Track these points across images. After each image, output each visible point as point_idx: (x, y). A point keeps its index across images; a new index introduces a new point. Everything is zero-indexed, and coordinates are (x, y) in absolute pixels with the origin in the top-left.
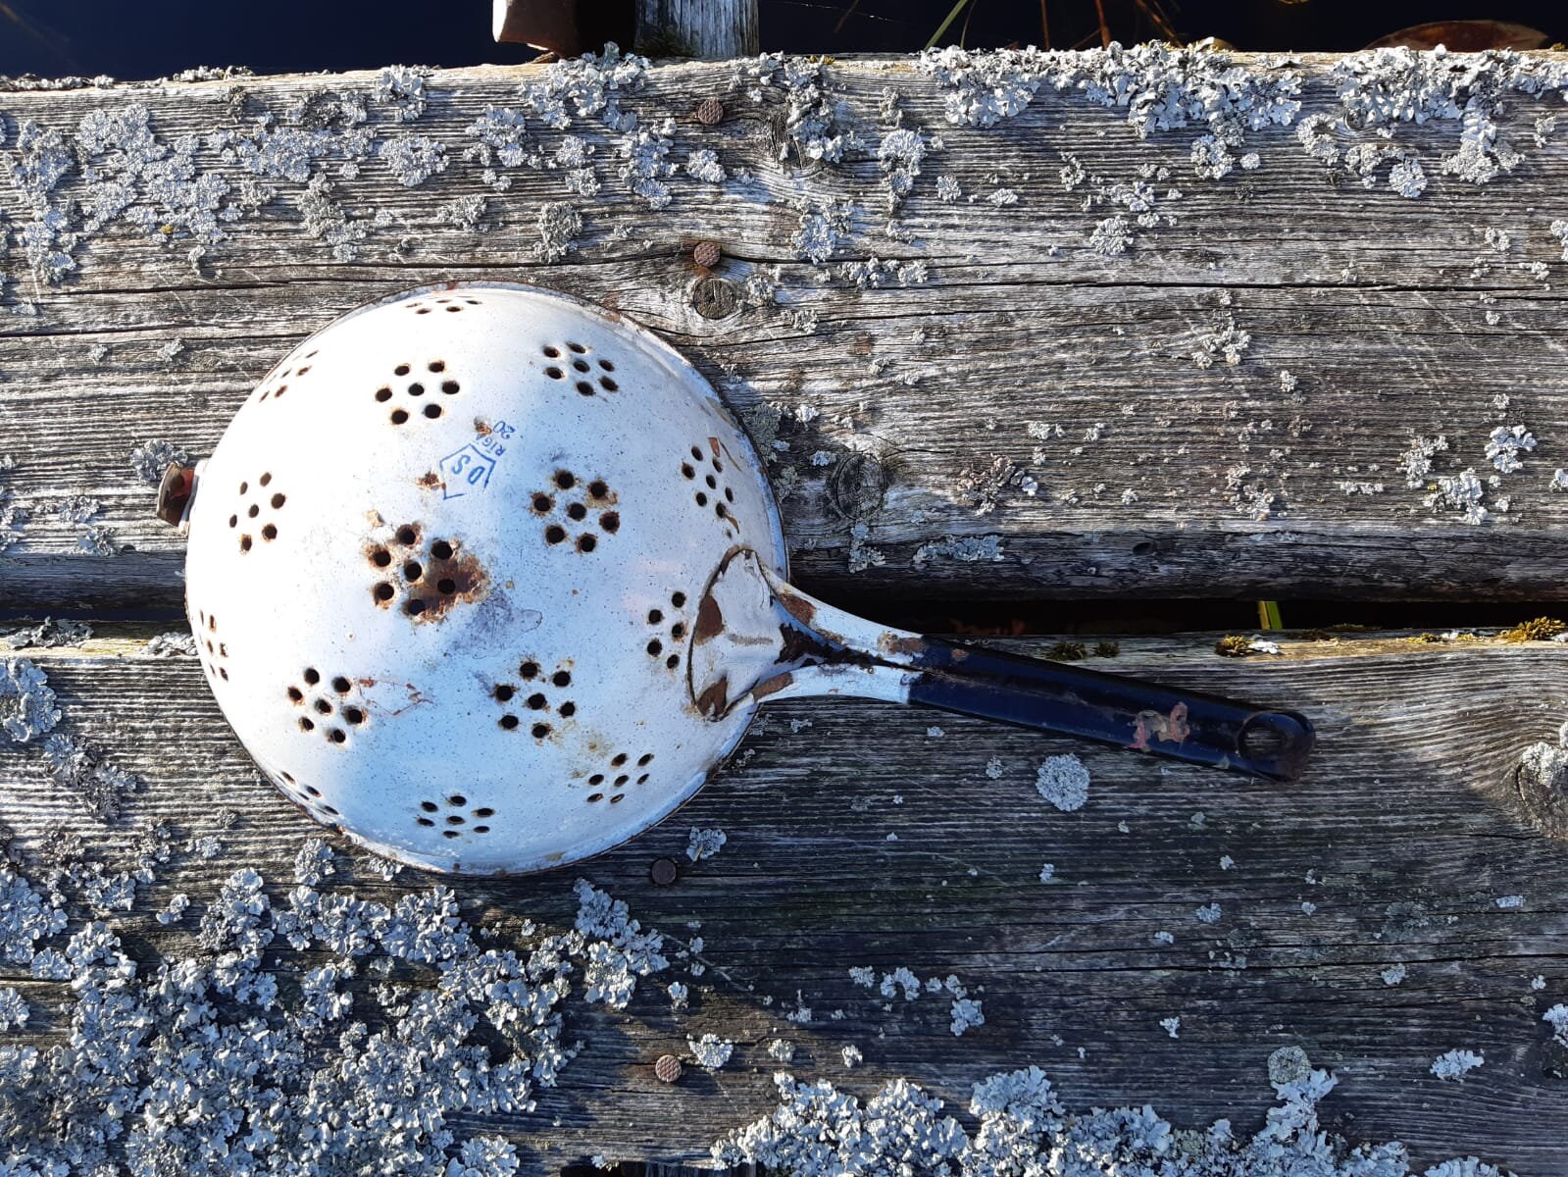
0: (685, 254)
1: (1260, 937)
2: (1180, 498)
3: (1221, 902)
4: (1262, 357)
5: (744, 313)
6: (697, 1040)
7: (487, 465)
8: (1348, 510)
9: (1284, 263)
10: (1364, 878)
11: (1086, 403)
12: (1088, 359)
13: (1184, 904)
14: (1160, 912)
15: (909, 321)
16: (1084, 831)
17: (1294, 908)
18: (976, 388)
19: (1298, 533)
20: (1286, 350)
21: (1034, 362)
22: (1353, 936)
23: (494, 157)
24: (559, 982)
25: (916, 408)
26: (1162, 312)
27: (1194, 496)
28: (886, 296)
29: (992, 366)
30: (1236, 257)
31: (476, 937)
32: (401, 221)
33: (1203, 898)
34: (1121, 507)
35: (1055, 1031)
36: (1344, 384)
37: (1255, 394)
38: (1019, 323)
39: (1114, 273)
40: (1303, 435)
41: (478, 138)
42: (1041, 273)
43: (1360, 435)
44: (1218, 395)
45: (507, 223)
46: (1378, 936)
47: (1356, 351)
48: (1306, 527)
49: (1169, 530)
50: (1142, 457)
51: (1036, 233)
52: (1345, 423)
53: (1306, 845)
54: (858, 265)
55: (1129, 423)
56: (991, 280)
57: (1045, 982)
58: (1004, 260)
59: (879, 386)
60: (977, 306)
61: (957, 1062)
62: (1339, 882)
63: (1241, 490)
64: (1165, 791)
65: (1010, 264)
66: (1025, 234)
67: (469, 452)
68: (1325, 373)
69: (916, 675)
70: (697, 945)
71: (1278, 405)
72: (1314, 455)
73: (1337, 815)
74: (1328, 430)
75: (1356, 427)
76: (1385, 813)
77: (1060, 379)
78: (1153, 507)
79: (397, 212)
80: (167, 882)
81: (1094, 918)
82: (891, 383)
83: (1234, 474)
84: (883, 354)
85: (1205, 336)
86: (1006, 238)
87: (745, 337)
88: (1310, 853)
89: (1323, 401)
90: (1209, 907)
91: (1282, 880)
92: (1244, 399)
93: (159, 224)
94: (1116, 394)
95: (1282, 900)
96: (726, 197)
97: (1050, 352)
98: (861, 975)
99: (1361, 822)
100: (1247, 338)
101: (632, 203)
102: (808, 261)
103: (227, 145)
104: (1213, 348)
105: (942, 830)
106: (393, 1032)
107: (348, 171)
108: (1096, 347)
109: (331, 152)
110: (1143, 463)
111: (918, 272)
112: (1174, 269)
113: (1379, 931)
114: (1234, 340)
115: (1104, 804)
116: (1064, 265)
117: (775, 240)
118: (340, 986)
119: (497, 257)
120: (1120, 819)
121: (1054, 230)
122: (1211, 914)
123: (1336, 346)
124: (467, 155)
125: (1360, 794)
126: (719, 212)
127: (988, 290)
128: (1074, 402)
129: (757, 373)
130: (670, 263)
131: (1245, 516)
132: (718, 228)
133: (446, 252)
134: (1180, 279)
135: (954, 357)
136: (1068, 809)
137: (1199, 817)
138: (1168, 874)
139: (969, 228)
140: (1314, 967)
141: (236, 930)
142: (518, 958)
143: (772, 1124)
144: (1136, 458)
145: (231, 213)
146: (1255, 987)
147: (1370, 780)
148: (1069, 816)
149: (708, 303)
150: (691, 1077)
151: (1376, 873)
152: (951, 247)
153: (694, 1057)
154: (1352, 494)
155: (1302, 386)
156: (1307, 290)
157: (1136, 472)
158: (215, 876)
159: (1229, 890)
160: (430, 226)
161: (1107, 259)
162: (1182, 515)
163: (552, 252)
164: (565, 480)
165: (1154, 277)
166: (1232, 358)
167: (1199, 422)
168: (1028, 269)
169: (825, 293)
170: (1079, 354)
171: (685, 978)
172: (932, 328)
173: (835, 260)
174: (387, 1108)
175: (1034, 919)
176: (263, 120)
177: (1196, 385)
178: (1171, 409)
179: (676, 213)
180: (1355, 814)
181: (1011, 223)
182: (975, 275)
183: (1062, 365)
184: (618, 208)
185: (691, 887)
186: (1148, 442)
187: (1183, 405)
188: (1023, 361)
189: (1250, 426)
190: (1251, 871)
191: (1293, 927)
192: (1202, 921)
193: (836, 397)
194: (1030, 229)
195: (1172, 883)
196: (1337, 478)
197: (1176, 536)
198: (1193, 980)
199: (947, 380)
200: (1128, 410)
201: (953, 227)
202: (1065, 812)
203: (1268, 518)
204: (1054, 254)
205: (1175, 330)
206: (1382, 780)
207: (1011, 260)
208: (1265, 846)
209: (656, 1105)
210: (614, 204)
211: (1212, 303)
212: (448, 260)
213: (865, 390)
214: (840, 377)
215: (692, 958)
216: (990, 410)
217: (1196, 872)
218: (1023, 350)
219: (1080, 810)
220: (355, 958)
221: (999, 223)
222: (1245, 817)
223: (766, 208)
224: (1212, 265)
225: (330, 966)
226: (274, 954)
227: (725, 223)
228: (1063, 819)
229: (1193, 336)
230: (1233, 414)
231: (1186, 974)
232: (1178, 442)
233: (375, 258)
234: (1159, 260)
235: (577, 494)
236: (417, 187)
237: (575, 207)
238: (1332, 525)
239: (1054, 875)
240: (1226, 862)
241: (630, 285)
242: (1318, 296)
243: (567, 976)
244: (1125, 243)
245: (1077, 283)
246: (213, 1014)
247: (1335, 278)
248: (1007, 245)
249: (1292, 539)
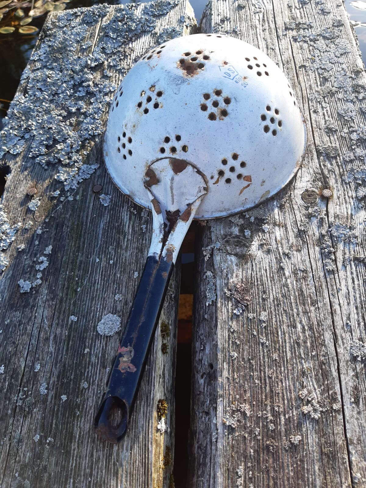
0: (326, 186)
1: (28, 413)
2: (234, 379)
3: (47, 395)
4: (308, 426)
5: (305, 207)
6: (40, 200)
7: (232, 77)
8: (228, 469)
9: (359, 440)
10: (45, 468)
11: (278, 337)
12: (299, 338)
13: (50, 378)
14: (48, 367)
15: (309, 265)
16: (88, 334)
17: (38, 431)
18: (281, 291)
19: (216, 441)
20: (312, 440)
21: (295, 315)
22: (19, 461)
23: (353, 131)
24: (68, 161)
25: (271, 267)
26: (326, 375)
27: (235, 387)
28: (318, 256)
29: (292, 297)
30: (359, 413)
31: (86, 139)
32: (325, 110)
33: (51, 387)
34: (229, 351)
35: (11, 321)
36: (296, 473)
37: (288, 421)
38: (312, 308)
39: (342, 351)
40: (268, 447)
41: (359, 127)
42: (337, 318)
43: (269, 479)
44: (286, 402)
45: (329, 136)
46: (17, 475)
47: (315, 479)
48: (220, 446)
49: (219, 374)
50: (253, 362)
51: (356, 317)
52: (275, 471)
53: (65, 439)
54: (330, 244)
55: (269, 357)
56: (331, 297)
57: (31, 317)
58: (341, 302)
59: (279, 253)
60: (318, 290)
61: (9, 284)
62: (46, 455)
63: (238, 410)
64: (100, 370)
65: (340, 304)
66: (355, 311)
67: (236, 73)
68: (302, 461)
69: (157, 258)
70: (71, 199)
71: (283, 434)
72: (257, 452)
73: (77, 457)
74: (271, 461)
75: (273, 478)
76: (74, 483)
77: (288, 326)
78: (229, 366)
79: (328, 108)
80: (116, 72)
81: (52, 338)
82: (281, 258)
83: (246, 407)
84: (293, 254)
85: (316, 395)
86: (352, 303)
87: (296, 207)
88: (61, 441)
89: (287, 459)
90: (46, 389)
91: (51, 426)
92: (285, 416)
93: (315, 57)
94: (283, 351)
95: (43, 426)
96: (351, 200)
97: (301, 322)
98: (49, 250)
99: (72, 469)
100: (316, 417)
101: (343, 171)
102: (330, 227)
103: (343, 69)
104: (310, 399)
105: (97, 278)
106: (62, 122)
107: (340, 96)
108: (305, 342)
109: (346, 92)
110: (250, 363)
111: (331, 267)
112: (348, 380)
113: (19, 475)
114: (315, 410)
115: (98, 343)
116: (343, 328)
117: (336, 216)
118: (78, 109)
119: (316, 134)
120: (91, 350)
121: (359, 324)
122: (43, 390)
123: (317, 468)
124: (352, 125)
125: (85, 469)
126: (345, 198)
127: (326, 295)
128: (278, 332)
129: (281, 212)
130: (322, 183)
131: (225, 412)
132: (339, 198)
133: (316, 121)
134: (343, 383)
135: (295, 282)
136: (98, 327)
137: (86, 385)
138: (64, 371)
139: (354, 288)
140: (10, 439)
141: (99, 86)
142: (77, 150)
143: (5, 221)
144: (252, 359)
145: (320, 71)
146: (8, 409)
147: (91, 475)
148: (95, 327)
149: (307, 196)
150: (29, 197)
151: (46, 475)
152: (344, 280)
153: (34, 199)
154: (237, 473)
155: (294, 448)
156: (346, 452)
157: (246, 359)
158: (116, 81)
159: (52, 399)
160: (324, 117)
161: (348, 348)
162: (225, 381)
163: (320, 148)
164: (227, 101)
165: (343, 371)
166: (306, 409)
167: (271, 391)
168: (338, 311)
169: (317, 234)
170: (301, 334)
171: (60, 195)
172: (306, 273)
173: (331, 237)
174: (40, 121)
175: (56, 313)
176: (353, 76)
177: (290, 390)
178: (277, 377)
179: (342, 184)
180: (75, 466)
181: (359, 305)
182: (333, 290)
183: (295, 327)
184: (341, 167)
185: (91, 197)
186: (260, 365)
187: (280, 383)
188: (295, 310)
189: (271, 418)
190: (58, 409)
191: (29, 430)
192: (41, 385)
193: (274, 238)
194: (358, 314)
195: (60, 372)
196: (245, 465)
197: (216, 378)
198: (17, 380)
199: (284, 280)
200: (275, 356)
201: (353, 282)
202: (97, 325)
203: (224, 424)
204: (347, 324)
205: (318, 381)
206: (90, 482)
207: (342, 305)
208: (68, 418)
209: (21, 189)
210: (342, 166)
211: (334, 399)
212: (313, 122)
213: (277, 248)
214: (282, 239)
215: (67, 197)
216: (271, 296)
217: (63, 383)
218: (300, 309)
219: (97, 332)
220: (86, 112)
221: (358, 300)
222: (83, 408)
223: (349, 213)
224: (353, 400)
225: (85, 107)
226: (91, 94)
227: (341, 199)
228: (94, 326)
229: (315, 389)
230: (276, 408)
231: (20, 377)
232: (261, 381)
233: (311, 104)
234: (352, 373)
235: (222, 105)
236: (338, 113)
237: (339, 155)
238: (221, 460)
239: (72, 321)
240: (64, 397)
241: (312, 171)
242: (344, 458)
243: (69, 163)
244: (358, 356)
245: (335, 334)
246: (77, 83)
247: (355, 469)
248: (349, 304)
249: (214, 440)
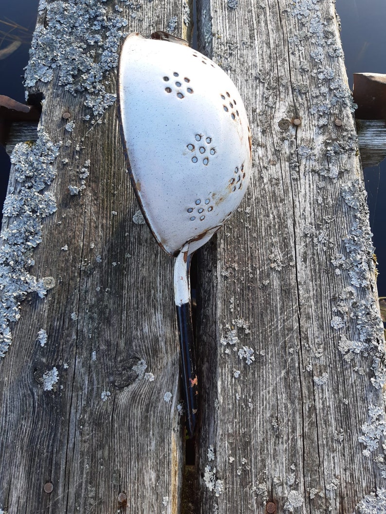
0: (297, 116)
1: (90, 274)
2: (228, 249)
3: (102, 263)
4: (274, 275)
5: (281, 132)
6: (74, 123)
8: (225, 300)
9: (305, 282)
10: (106, 306)
11: (257, 223)
12: (271, 223)
13: (102, 252)
14: (100, 245)
15: (280, 175)
16: (127, 223)
17: (99, 285)
18: (261, 193)
19: (217, 285)
20: (276, 283)
21: (269, 209)
22: (88, 304)
23: (321, 72)
24: (93, 89)
25: (254, 177)
26: (286, 245)
27: (228, 254)
28: (288, 168)
29: (267, 197)
30: (306, 267)
31: (106, 71)
32: (301, 52)
33: (104, 257)
34: (224, 233)
35: (67, 215)
36: (266, 301)
37: (261, 273)
38: (281, 204)
39: (298, 231)
40: (249, 287)
41: (325, 68)
42: (297, 210)
43: (249, 305)
44: (261, 262)
45: (302, 76)
46: (87, 311)
47: (277, 304)
48: (219, 287)
49: (218, 246)
50: (240, 239)
51: (309, 210)
52: (253, 300)
53: (118, 288)
54: (296, 160)
55: (251, 235)
56: (294, 196)
57: (82, 212)
58: (300, 200)
59: (261, 167)
60: (286, 192)
61: (61, 189)
62: (106, 298)
63: (230, 267)
64: (138, 246)
65: (299, 201)
66: (309, 206)
68: (269, 294)
70: (100, 122)
71: (258, 280)
72: (242, 290)
73: (127, 298)
74: (250, 295)
75: (252, 304)
76: (127, 313)
77: (264, 216)
78: (224, 241)
79: (303, 51)
80: (126, 7)
81: (100, 226)
82: (261, 170)
83: (236, 265)
84: (270, 168)
85: (280, 257)
86: (307, 201)
87: (274, 132)
88: (115, 289)
89: (260, 294)
90: (101, 259)
91: (108, 281)
92: (259, 270)
93: (296, 2)
94: (260, 232)
95: (101, 281)
96: (314, 127)
97: (273, 213)
98: (88, 162)
99: (124, 306)
100: (279, 269)
101: (310, 105)
102: (297, 148)
103: (318, 16)
104: (276, 260)
105: (128, 185)
106: (83, 53)
107: (313, 41)
108: (274, 226)
109: (318, 37)
110: (238, 239)
111: (295, 176)
112: (300, 248)
113: (89, 312)
114: (278, 266)
115: (134, 229)
116: (300, 217)
117: (302, 140)
118: (96, 42)
119: (292, 73)
120: (130, 234)
121: (311, 214)
122: (99, 260)
123: (278, 298)
124: (320, 66)
125: (133, 305)
126: (309, 126)
127: (290, 195)
128: (257, 220)
129: (263, 136)
130: (294, 114)
131: (222, 268)
132: (305, 126)
133: (293, 62)
134: (297, 250)
135: (270, 187)
136: (133, 219)
137: (129, 256)
138: (112, 247)
139: (310, 191)
140: (79, 291)
141: (112, 20)
142: (100, 80)
143: (48, 140)
144: (240, 237)
145: (300, 17)
146: (75, 273)
147: (138, 308)
148: (131, 219)
149: (283, 124)
150: (64, 120)
151: (108, 310)
152: (304, 186)
153: (69, 122)
154: (230, 301)
155: (264, 288)
156: (296, 289)
157: (236, 237)
158: (126, 16)
159: (106, 265)
160: (300, 59)
161: (302, 229)
162: (222, 250)
163: (295, 85)
165: (298, 243)
166: (273, 265)
167: (252, 256)
168: (298, 206)
169: (288, 153)
170: (272, 221)
171: (91, 119)
172: (278, 181)
173: (298, 154)
174: (64, 52)
175: (101, 209)
176: (325, 23)
177: (263, 255)
178: (256, 247)
179: (308, 116)
180: (127, 304)
181: (312, 202)
182: (295, 192)
183: (268, 216)
184: (309, 102)
185: (116, 121)
186: (245, 241)
187: (257, 251)
188: (269, 206)
189: (250, 271)
190: (111, 271)
191: (92, 284)
192: (96, 257)
193: (257, 156)
194: (310, 208)
195: (109, 248)
196: (235, 297)
197: (216, 249)
198: (79, 255)
199: (263, 185)
200: (255, 235)
201: (310, 187)
202: (132, 217)
203: (221, 275)
204: (303, 214)
205: (281, 249)
206: (137, 312)
207: (300, 202)
208: (119, 276)
209: (57, 114)
210: (310, 100)
211: (291, 259)
212: (291, 62)
213: (259, 163)
214: (263, 156)
215: (96, 121)
216: (254, 197)
217: (112, 255)
218: (272, 205)
219: (133, 222)
220: (103, 45)
221: (312, 198)
222: (128, 270)
223: (312, 138)
224: (303, 260)
225: (101, 40)
226: (105, 28)
227: (306, 127)
228: (130, 218)
229: (279, 254)
230: (254, 265)
231: (81, 252)
232: (245, 250)
233: (290, 47)
234: (303, 244)
236: (310, 55)
237: (308, 91)
238: (220, 295)
239: (114, 215)
240: (114, 264)
241: (287, 104)
242: (295, 293)
243: (94, 92)
244: (308, 234)
245: (294, 220)
246: (92, 17)
247: (301, 298)
248: (305, 201)
249: (215, 285)
